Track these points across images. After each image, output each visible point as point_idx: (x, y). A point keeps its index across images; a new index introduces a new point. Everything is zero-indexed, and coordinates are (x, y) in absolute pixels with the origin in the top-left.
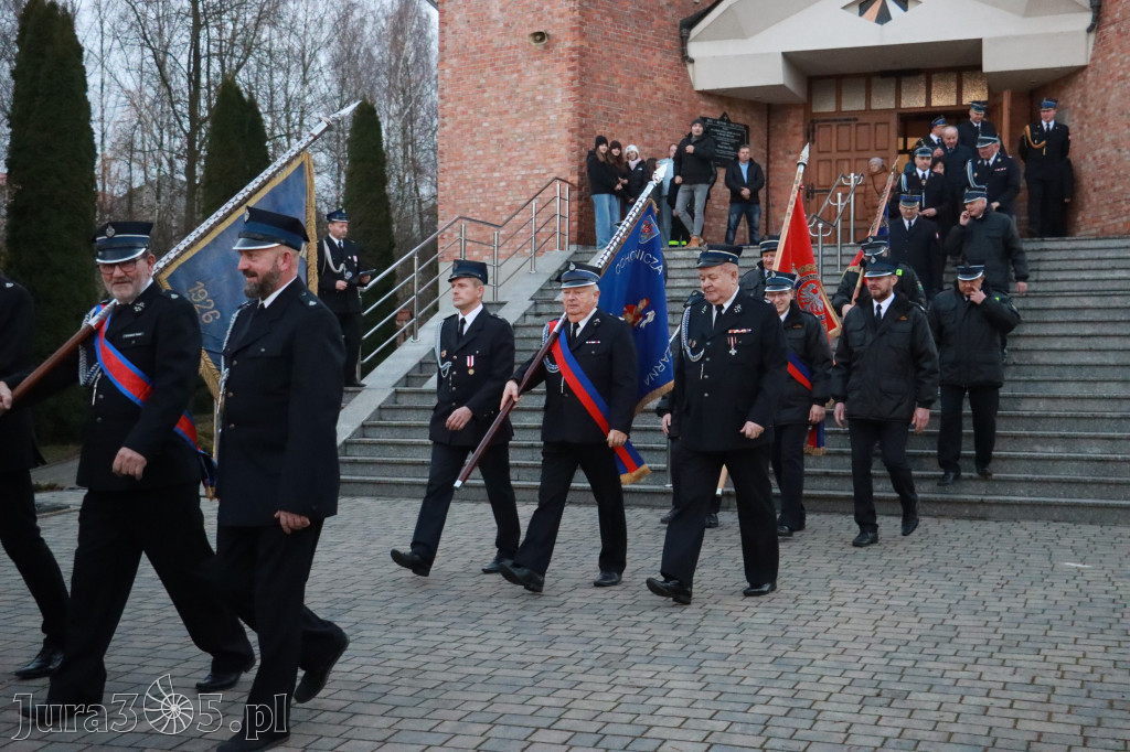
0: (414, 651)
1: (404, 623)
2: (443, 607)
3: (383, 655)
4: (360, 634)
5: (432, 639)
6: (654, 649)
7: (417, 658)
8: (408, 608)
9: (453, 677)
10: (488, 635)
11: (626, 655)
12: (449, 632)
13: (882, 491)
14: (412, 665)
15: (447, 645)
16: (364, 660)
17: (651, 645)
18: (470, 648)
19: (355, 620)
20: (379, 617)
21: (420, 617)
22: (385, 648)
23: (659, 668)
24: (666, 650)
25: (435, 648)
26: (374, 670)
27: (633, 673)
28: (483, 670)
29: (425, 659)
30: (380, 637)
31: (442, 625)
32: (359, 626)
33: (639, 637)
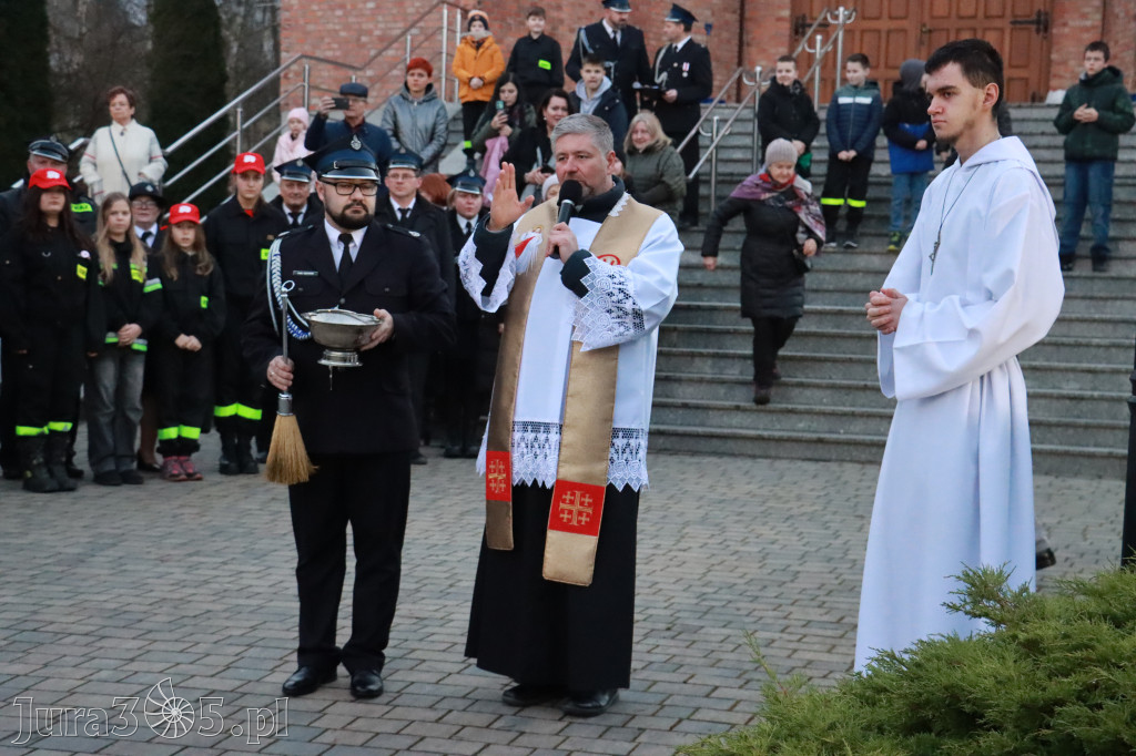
0: (182, 584)
1: (177, 558)
2: (228, 544)
3: (145, 587)
4: (124, 568)
5: (205, 573)
6: (451, 586)
7: (184, 590)
8: (185, 544)
9: (218, 607)
10: (270, 571)
11: (417, 590)
12: (226, 567)
13: (804, 431)
14: (177, 596)
15: (219, 579)
16: (122, 591)
17: (449, 582)
18: (245, 582)
19: (120, 554)
20: (149, 553)
21: (197, 553)
22: (149, 581)
23: (447, 603)
24: (464, 587)
25: (206, 582)
26: (131, 600)
27: (417, 607)
28: (254, 602)
29: (193, 591)
30: (146, 571)
31: (221, 560)
32: (122, 561)
33: (437, 575)
